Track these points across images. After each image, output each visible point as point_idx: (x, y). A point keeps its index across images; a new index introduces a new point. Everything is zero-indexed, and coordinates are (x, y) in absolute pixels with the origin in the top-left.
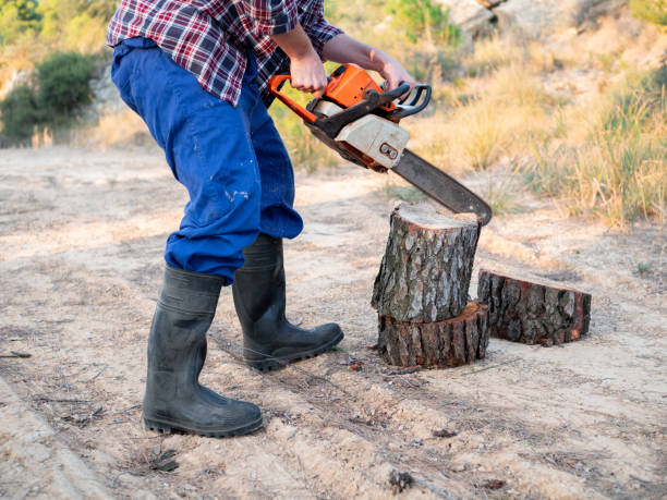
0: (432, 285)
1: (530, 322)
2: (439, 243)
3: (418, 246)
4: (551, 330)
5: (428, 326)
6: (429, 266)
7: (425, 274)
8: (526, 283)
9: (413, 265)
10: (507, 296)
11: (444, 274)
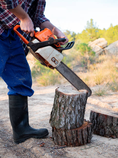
0: (68, 115)
1: (107, 130)
2: (71, 100)
3: (63, 101)
4: (115, 132)
5: (68, 131)
6: (67, 108)
7: (65, 111)
8: (106, 115)
9: (61, 108)
10: (99, 120)
11: (73, 112)
